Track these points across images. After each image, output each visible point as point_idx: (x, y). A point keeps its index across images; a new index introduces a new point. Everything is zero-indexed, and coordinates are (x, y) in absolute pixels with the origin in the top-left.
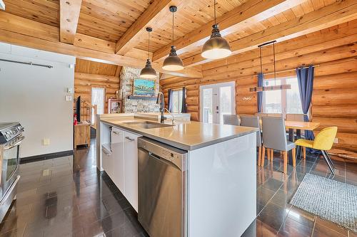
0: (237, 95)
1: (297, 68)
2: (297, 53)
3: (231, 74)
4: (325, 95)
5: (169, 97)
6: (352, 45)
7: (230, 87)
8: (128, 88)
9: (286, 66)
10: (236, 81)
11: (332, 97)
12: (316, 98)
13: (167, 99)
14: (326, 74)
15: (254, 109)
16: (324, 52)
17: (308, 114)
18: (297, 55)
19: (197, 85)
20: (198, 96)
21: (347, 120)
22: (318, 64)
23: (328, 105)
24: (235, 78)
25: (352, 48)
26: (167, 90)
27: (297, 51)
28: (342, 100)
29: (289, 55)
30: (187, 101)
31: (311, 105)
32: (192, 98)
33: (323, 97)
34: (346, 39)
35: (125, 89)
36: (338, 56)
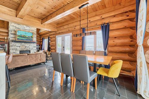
0: (73, 41)
1: (101, 25)
2: (101, 17)
3: (70, 29)
4: (115, 40)
5: (42, 42)
6: (127, 12)
7: (69, 36)
8: (12, 36)
9: (96, 24)
10: (72, 33)
11: (118, 41)
12: (110, 42)
13: (41, 43)
14: (115, 29)
15: (80, 48)
16: (114, 16)
17: (106, 51)
18: (102, 18)
19: (55, 35)
20: (55, 41)
21: (124, 54)
22: (111, 23)
23: (115, 46)
24: (72, 31)
25: (127, 14)
26: (42, 38)
27: (101, 16)
28: (122, 43)
29: (98, 18)
30: (50, 44)
31: (108, 46)
32: (52, 42)
33: (114, 41)
34: (124, 8)
35: (11, 37)
36: (120, 18)
